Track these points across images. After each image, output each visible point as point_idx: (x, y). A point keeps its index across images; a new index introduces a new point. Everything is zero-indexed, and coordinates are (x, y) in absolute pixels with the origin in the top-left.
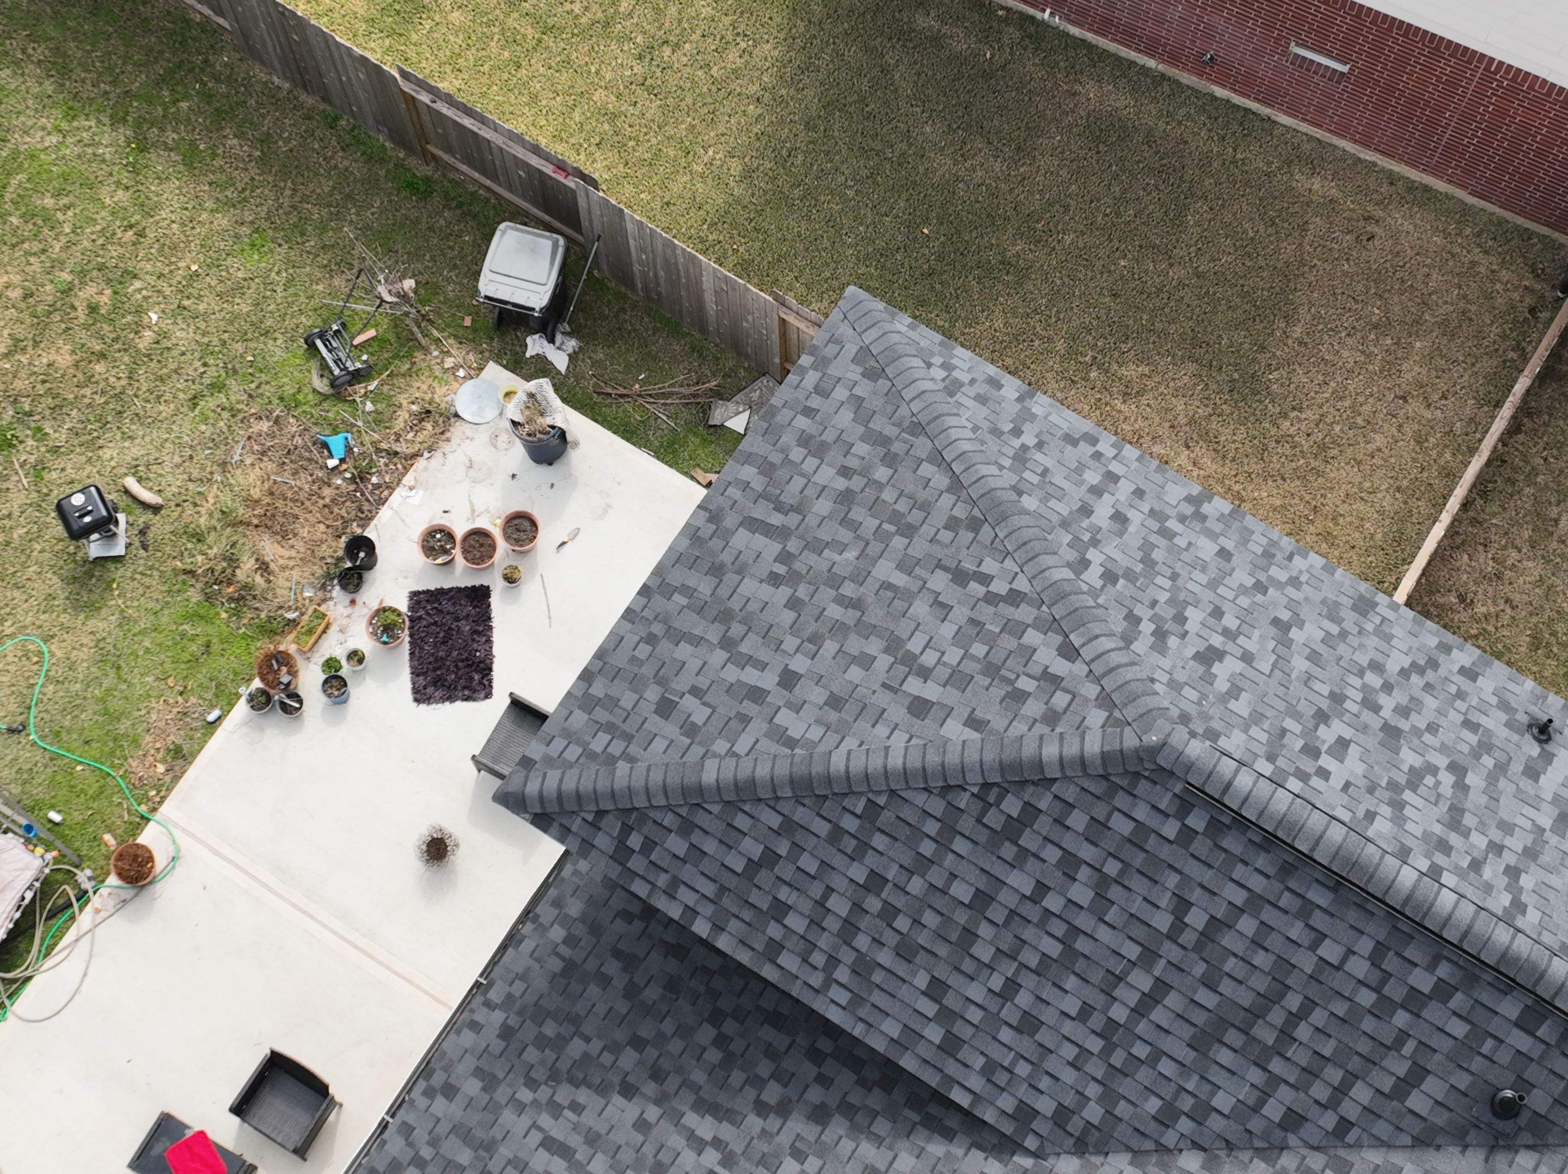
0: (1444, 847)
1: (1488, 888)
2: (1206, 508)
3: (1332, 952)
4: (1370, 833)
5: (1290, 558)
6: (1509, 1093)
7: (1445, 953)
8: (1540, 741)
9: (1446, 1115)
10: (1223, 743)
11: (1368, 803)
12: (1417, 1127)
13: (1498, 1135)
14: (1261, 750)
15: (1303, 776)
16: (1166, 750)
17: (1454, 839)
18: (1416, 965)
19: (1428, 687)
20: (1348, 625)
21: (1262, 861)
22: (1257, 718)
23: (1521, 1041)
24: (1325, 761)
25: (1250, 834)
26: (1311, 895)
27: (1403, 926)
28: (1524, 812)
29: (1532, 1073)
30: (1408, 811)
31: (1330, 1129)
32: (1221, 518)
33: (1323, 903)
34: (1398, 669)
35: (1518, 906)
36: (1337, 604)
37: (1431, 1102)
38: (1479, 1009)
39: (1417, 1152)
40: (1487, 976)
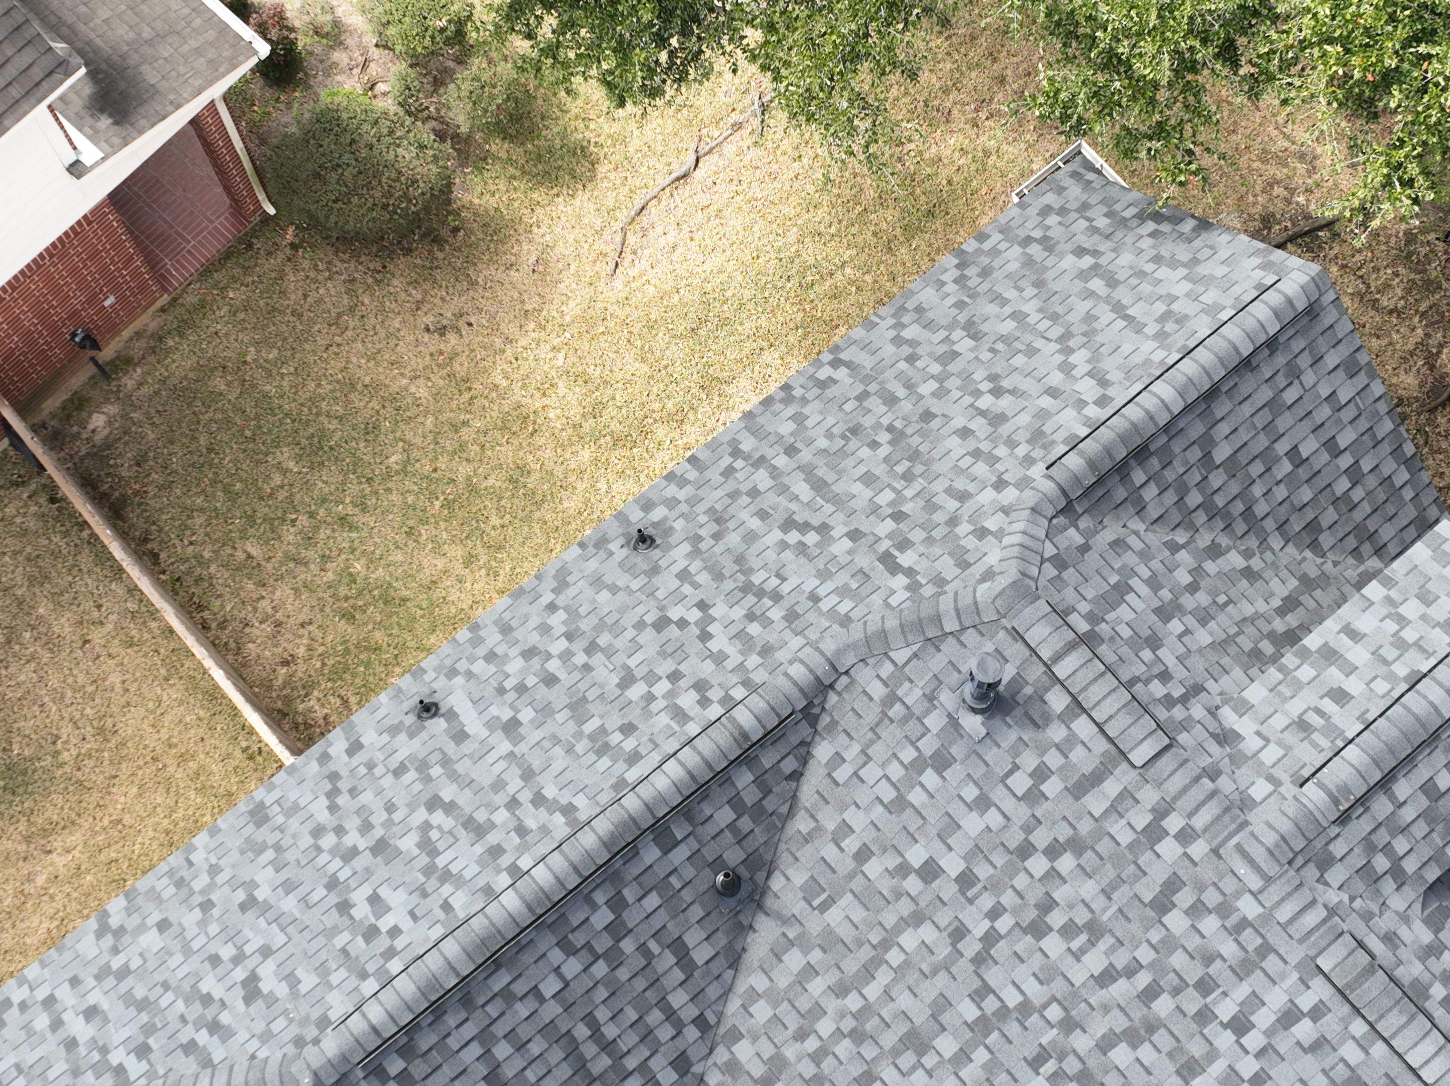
0: (496, 851)
1: (545, 830)
2: (114, 922)
3: (550, 986)
4: (462, 915)
5: (190, 864)
6: (720, 878)
7: (586, 891)
8: (435, 715)
9: (720, 934)
10: (335, 1015)
11: (433, 903)
12: (721, 962)
13: (750, 898)
14: (354, 981)
15: (390, 953)
16: (322, 1073)
17: (493, 838)
18: (587, 919)
19: (353, 792)
20: (272, 838)
21: (451, 1020)
22: (323, 970)
23: (680, 854)
24: (385, 924)
25: (424, 1024)
26: (497, 988)
27: (551, 918)
28: (491, 761)
29: (709, 854)
30: (454, 869)
31: (699, 1034)
32: (129, 911)
33: (506, 979)
34: (326, 812)
35: (569, 810)
36: (248, 840)
37: (705, 943)
38: (642, 879)
39: (743, 967)
40: (618, 863)
